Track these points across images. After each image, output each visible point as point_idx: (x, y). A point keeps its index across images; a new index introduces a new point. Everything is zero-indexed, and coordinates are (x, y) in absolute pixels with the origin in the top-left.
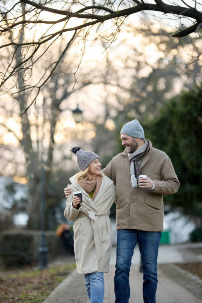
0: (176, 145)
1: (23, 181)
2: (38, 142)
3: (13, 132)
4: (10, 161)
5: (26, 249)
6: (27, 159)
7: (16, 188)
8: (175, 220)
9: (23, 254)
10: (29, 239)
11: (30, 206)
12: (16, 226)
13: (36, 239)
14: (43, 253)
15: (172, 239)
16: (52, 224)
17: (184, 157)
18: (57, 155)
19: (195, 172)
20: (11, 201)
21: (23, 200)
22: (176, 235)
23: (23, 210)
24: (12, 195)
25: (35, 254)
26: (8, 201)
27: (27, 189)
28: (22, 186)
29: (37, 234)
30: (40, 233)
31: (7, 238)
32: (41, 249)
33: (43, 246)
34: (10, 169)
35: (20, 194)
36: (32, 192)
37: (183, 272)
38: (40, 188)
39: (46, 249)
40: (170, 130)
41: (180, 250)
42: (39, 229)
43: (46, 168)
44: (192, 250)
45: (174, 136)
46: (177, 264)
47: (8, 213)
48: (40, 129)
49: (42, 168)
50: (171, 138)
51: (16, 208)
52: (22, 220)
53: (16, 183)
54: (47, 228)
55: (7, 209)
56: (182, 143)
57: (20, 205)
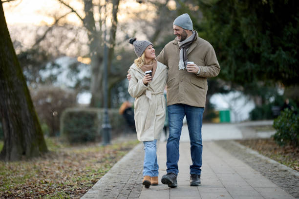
0: (237, 23)
1: (87, 61)
2: (100, 21)
4: (73, 41)
5: (89, 126)
6: (90, 37)
7: (79, 67)
8: (235, 99)
9: (86, 131)
10: (93, 117)
11: (92, 85)
12: (80, 104)
13: (99, 117)
14: (107, 129)
15: (233, 117)
16: (114, 102)
17: (244, 35)
18: (120, 35)
19: (255, 49)
20: (74, 79)
21: (86, 79)
22: (236, 114)
23: (87, 89)
24: (76, 74)
25: (99, 131)
26: (71, 80)
27: (89, 68)
28: (86, 65)
29: (100, 112)
30: (103, 110)
31: (71, 115)
32: (104, 126)
33: (106, 123)
34: (72, 49)
35: (83, 74)
36: (95, 71)
37: (243, 147)
38: (102, 67)
39: (109, 126)
40: (231, 9)
41: (240, 128)
42: (102, 107)
43: (109, 45)
44: (252, 127)
45: (236, 15)
46: (237, 141)
47: (72, 91)
48: (103, 9)
49: (105, 45)
50: (232, 17)
51: (79, 87)
52: (85, 99)
53: (79, 63)
54: (110, 106)
55: (70, 87)
56: (243, 21)
57: (83, 84)
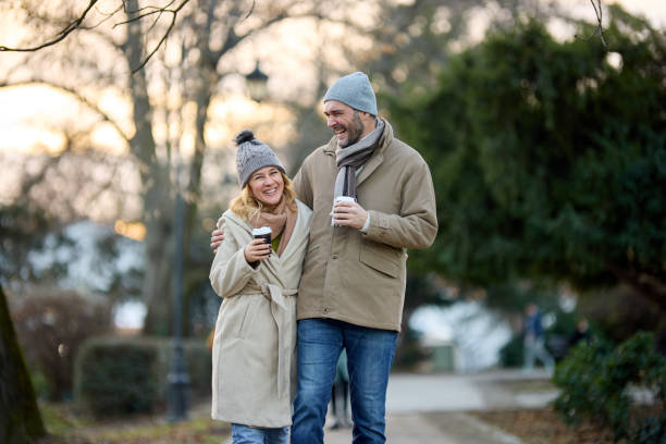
0: (473, 151)
1: (136, 232)
2: (168, 145)
3: (113, 122)
4: (107, 186)
5: (140, 379)
6: (144, 178)
7: (119, 246)
8: (467, 320)
9: (134, 389)
10: (146, 358)
11: (149, 286)
12: (119, 330)
13: (163, 358)
14: (179, 386)
15: (461, 361)
16: (198, 326)
17: (489, 177)
18: (211, 174)
19: (514, 209)
20: (108, 273)
21: (134, 273)
22: (470, 353)
23: (135, 294)
24: (110, 261)
25: (161, 390)
26: (100, 273)
27: (143, 249)
28: (134, 242)
29: (165, 347)
30: (171, 343)
31: (100, 353)
32: (172, 378)
33: (179, 370)
34: (104, 206)
35: (128, 260)
36: (155, 253)
37: (484, 428)
38: (172, 246)
39: (185, 378)
40: (460, 120)
41: (478, 384)
42: (169, 334)
43: (187, 197)
44: (504, 383)
45: (470, 131)
46: (472, 413)
47: (103, 300)
48: (173, 117)
49: (179, 196)
50: (461, 136)
51: (120, 290)
52: (130, 317)
53: (119, 237)
54: (187, 333)
55: (99, 291)
56: (487, 146)
57: (127, 284)
